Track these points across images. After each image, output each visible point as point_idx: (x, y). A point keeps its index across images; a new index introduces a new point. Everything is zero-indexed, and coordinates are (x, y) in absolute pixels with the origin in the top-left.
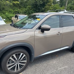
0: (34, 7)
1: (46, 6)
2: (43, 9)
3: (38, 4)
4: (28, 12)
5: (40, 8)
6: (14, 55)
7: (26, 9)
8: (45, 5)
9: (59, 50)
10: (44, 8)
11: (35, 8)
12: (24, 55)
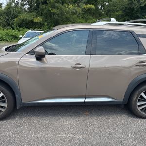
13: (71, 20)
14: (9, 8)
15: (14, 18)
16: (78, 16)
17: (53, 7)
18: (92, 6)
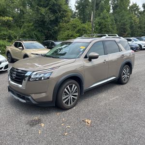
0: (39, 26)
1: (60, 24)
2: (57, 28)
3: (47, 19)
4: (29, 34)
5: (50, 27)
6: (68, 87)
7: (25, 30)
8: (59, 22)
10: (57, 26)
11: (41, 27)
12: (76, 87)
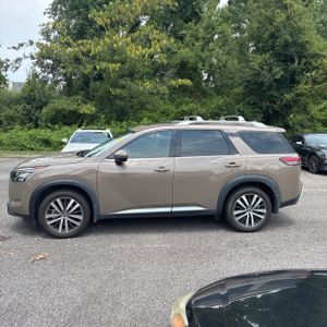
9: (168, 210)
12: (78, 205)
13: (148, 106)
14: (32, 91)
15: (41, 108)
16: (162, 99)
17: (115, 85)
18: (187, 82)
